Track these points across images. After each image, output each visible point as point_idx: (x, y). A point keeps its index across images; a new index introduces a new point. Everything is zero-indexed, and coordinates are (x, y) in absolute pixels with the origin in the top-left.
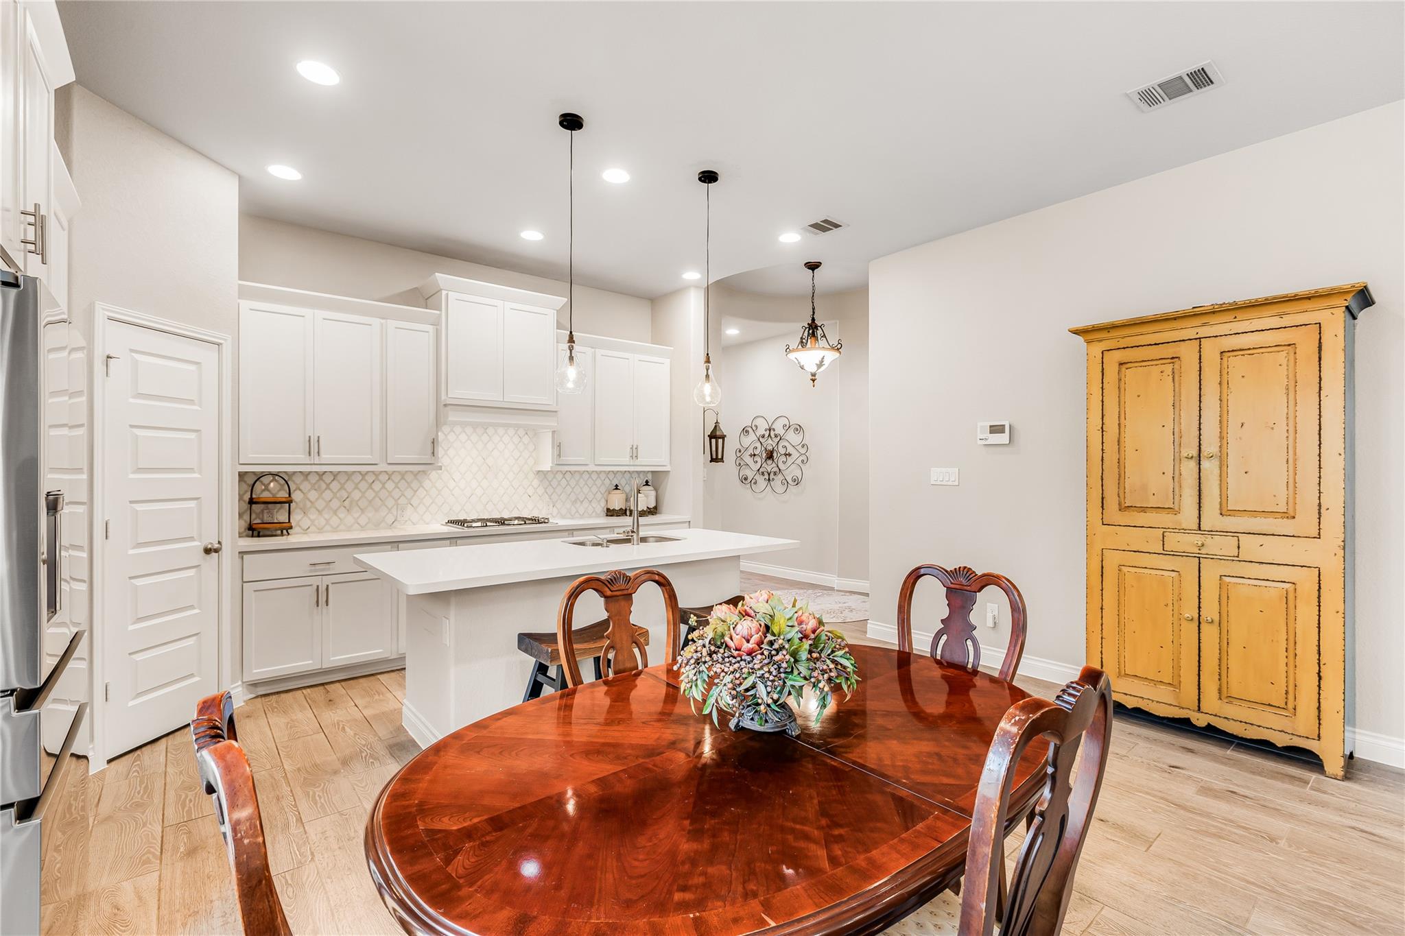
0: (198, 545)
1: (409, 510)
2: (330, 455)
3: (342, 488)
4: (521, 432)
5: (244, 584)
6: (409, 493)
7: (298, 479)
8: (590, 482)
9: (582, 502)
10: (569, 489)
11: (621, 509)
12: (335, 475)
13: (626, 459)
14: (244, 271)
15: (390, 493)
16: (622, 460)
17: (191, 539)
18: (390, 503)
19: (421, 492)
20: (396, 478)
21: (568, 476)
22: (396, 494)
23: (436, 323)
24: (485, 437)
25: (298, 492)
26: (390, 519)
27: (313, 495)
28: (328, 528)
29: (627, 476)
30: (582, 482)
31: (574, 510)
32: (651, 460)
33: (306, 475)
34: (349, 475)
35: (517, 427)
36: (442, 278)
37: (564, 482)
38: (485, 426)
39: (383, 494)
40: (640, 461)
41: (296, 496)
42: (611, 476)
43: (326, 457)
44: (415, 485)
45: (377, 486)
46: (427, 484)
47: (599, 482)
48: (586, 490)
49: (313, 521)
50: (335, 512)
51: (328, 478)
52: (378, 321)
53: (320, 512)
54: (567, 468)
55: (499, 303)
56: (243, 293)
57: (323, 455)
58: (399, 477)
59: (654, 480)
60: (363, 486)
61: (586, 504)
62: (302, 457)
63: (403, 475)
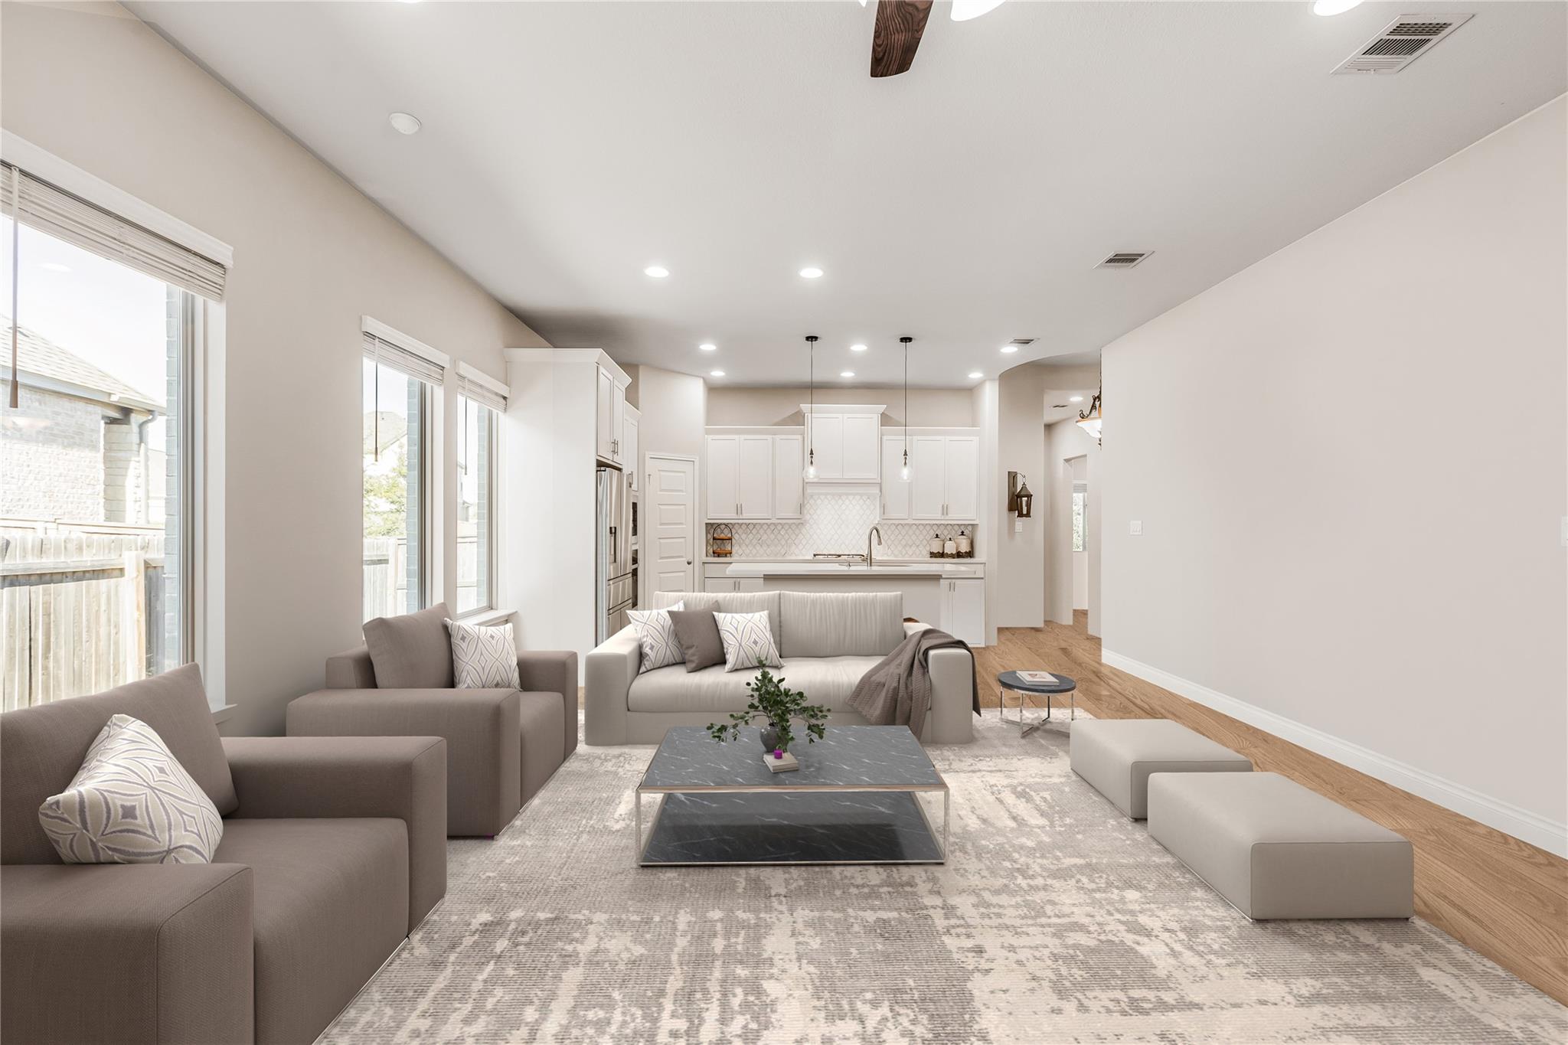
0: (684, 560)
1: (794, 547)
2: (748, 514)
3: (758, 533)
4: (865, 498)
5: (706, 579)
6: (793, 537)
7: (736, 527)
8: (918, 532)
9: (911, 546)
10: (900, 537)
11: (939, 552)
12: (755, 525)
13: (939, 516)
14: (710, 418)
15: (783, 536)
16: (935, 515)
17: (682, 557)
18: (783, 542)
19: (800, 536)
20: (787, 527)
21: (900, 527)
22: (787, 536)
23: (803, 434)
24: (840, 502)
25: (736, 535)
26: (783, 552)
27: (744, 536)
28: (751, 555)
29: (949, 528)
30: (911, 532)
31: (904, 552)
32: (960, 515)
33: (741, 525)
34: (762, 525)
35: (861, 495)
36: (805, 407)
37: (897, 532)
38: (840, 495)
39: (779, 537)
40: (950, 516)
41: (736, 536)
42: (935, 528)
43: (745, 515)
44: (797, 532)
45: (776, 531)
46: (804, 531)
47: (925, 532)
48: (914, 537)
49: (743, 551)
50: (754, 547)
51: (751, 527)
52: (771, 436)
53: (747, 546)
54: (891, 522)
55: (840, 416)
56: (708, 432)
57: (744, 515)
58: (788, 527)
59: (968, 531)
60: (769, 531)
61: (914, 548)
62: (734, 516)
63: (790, 525)
